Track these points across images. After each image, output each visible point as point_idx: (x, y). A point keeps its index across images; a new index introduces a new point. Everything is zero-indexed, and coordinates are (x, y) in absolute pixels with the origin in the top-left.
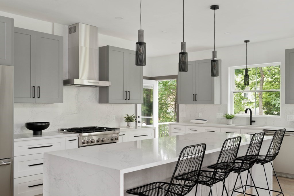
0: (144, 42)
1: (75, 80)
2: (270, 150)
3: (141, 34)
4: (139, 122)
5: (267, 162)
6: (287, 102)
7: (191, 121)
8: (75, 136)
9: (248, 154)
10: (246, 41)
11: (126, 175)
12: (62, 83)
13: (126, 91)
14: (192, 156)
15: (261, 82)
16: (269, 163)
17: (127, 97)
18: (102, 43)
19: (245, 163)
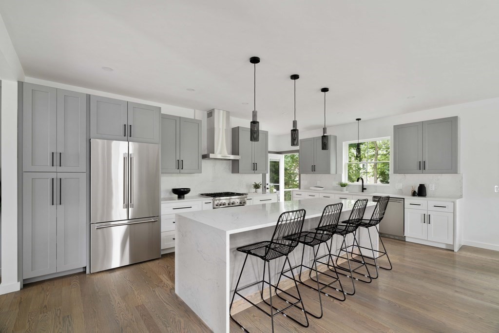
0: (258, 121)
1: (210, 154)
2: (374, 215)
3: (255, 114)
4: (268, 188)
5: (372, 225)
6: (395, 172)
7: (311, 188)
8: (210, 199)
9: (351, 219)
10: (358, 120)
11: (231, 236)
12: (200, 157)
13: (254, 163)
14: (298, 218)
15: (376, 155)
16: (374, 227)
17: (255, 168)
18: (234, 125)
19: (351, 226)
